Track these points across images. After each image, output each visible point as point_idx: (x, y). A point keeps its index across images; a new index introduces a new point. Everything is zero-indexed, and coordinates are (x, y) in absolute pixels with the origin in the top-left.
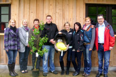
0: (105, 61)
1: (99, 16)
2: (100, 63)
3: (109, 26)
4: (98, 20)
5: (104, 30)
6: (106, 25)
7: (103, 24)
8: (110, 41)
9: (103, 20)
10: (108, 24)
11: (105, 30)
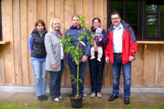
0: (124, 78)
1: (114, 14)
3: (128, 27)
4: (112, 21)
5: (122, 34)
6: (124, 27)
7: (121, 26)
9: (119, 20)
10: (127, 25)
11: (124, 34)
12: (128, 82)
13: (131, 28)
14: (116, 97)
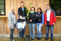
2: (47, 32)
5: (50, 13)
6: (51, 10)
7: (50, 10)
8: (53, 20)
9: (50, 8)
10: (52, 10)
12: (52, 32)
13: (54, 11)
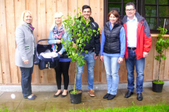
1: (129, 5)
3: (143, 20)
14: (132, 93)
